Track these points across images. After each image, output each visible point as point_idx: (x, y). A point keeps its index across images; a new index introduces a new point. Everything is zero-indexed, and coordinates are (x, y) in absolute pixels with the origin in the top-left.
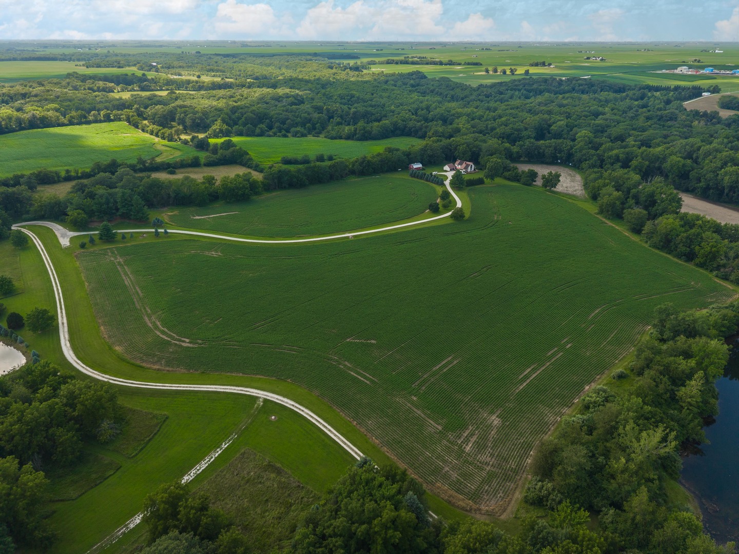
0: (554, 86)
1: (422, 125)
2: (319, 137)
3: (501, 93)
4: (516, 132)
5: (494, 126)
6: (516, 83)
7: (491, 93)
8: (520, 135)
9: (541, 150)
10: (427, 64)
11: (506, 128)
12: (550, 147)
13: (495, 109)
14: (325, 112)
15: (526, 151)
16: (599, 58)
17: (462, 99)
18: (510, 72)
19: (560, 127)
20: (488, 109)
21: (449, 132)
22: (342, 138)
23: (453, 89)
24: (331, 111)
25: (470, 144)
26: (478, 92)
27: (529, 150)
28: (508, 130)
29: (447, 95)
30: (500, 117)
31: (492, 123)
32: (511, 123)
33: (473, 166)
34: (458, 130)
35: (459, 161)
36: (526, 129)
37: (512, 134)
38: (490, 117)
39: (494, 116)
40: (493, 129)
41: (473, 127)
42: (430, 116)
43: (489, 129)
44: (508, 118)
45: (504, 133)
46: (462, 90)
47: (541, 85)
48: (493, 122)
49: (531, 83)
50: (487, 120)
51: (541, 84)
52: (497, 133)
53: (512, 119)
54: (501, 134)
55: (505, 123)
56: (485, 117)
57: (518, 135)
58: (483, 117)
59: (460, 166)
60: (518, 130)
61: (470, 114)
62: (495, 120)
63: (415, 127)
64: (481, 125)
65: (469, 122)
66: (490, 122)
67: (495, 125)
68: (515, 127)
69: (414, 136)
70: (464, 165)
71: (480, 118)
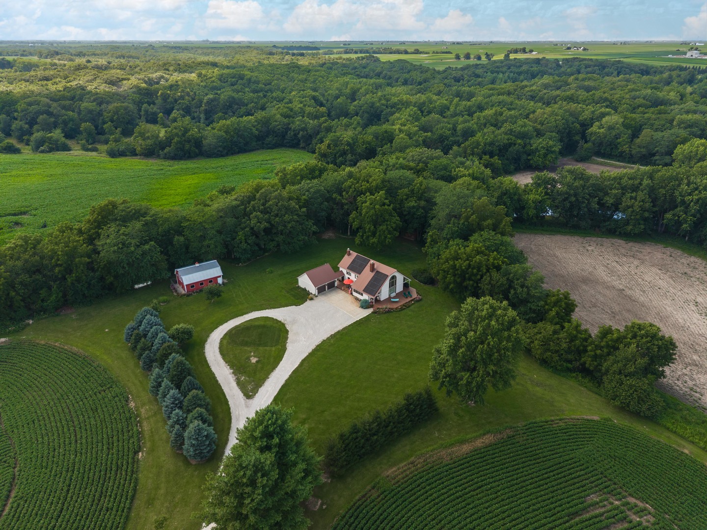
0: (551, 69)
1: (320, 125)
2: (95, 150)
3: (478, 76)
4: (519, 141)
5: (469, 128)
6: (498, 64)
7: (462, 76)
8: (528, 147)
9: (607, 198)
10: (391, 53)
11: (497, 132)
12: (635, 189)
13: (470, 96)
14: (159, 101)
15: (565, 200)
16: (580, 48)
17: (420, 84)
18: (486, 58)
19: (611, 128)
20: (458, 95)
21: (369, 143)
22: (136, 155)
23: (409, 72)
24: (170, 100)
25: (401, 187)
26: (443, 75)
27: (573, 199)
28: (500, 135)
29: (398, 79)
30: (481, 108)
31: (465, 121)
32: (506, 121)
33: (400, 279)
34: (389, 138)
35: (354, 254)
36: (539, 134)
37: (510, 145)
38: (461, 108)
39: (469, 107)
40: (468, 134)
41: (424, 129)
42: (352, 107)
43: (459, 133)
44: (498, 109)
45: (492, 144)
46: (422, 72)
47: (532, 67)
48: (469, 118)
49: (518, 64)
50: (455, 115)
51: (533, 65)
52: (478, 144)
53: (507, 113)
54: (485, 144)
55: (493, 121)
56: (452, 109)
57: (524, 147)
58: (448, 109)
59: (353, 276)
60: (523, 136)
61: (424, 103)
62: (471, 114)
63: (303, 129)
64: (443, 127)
65: (417, 120)
66: (461, 119)
67: (472, 124)
68: (517, 128)
69: (303, 148)
70: (367, 275)
71: (443, 110)
